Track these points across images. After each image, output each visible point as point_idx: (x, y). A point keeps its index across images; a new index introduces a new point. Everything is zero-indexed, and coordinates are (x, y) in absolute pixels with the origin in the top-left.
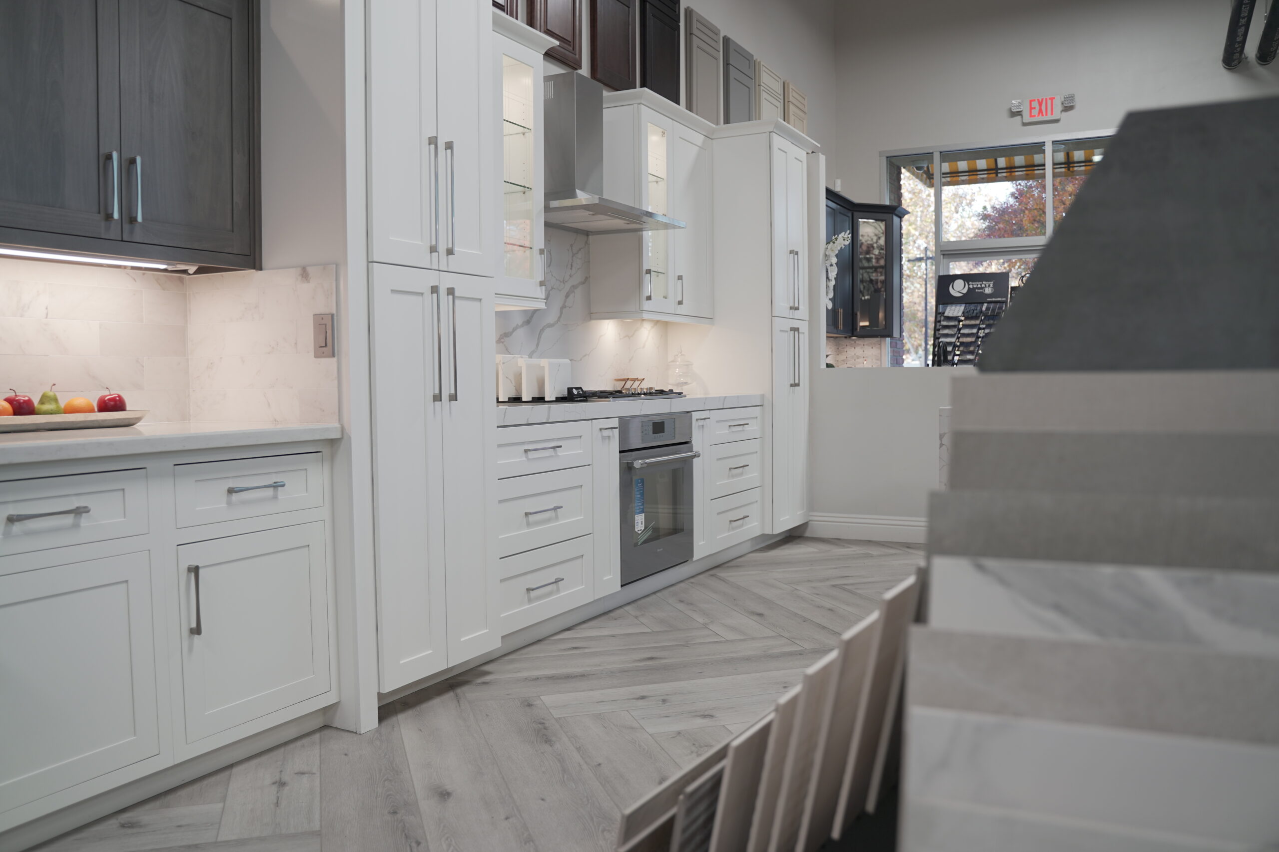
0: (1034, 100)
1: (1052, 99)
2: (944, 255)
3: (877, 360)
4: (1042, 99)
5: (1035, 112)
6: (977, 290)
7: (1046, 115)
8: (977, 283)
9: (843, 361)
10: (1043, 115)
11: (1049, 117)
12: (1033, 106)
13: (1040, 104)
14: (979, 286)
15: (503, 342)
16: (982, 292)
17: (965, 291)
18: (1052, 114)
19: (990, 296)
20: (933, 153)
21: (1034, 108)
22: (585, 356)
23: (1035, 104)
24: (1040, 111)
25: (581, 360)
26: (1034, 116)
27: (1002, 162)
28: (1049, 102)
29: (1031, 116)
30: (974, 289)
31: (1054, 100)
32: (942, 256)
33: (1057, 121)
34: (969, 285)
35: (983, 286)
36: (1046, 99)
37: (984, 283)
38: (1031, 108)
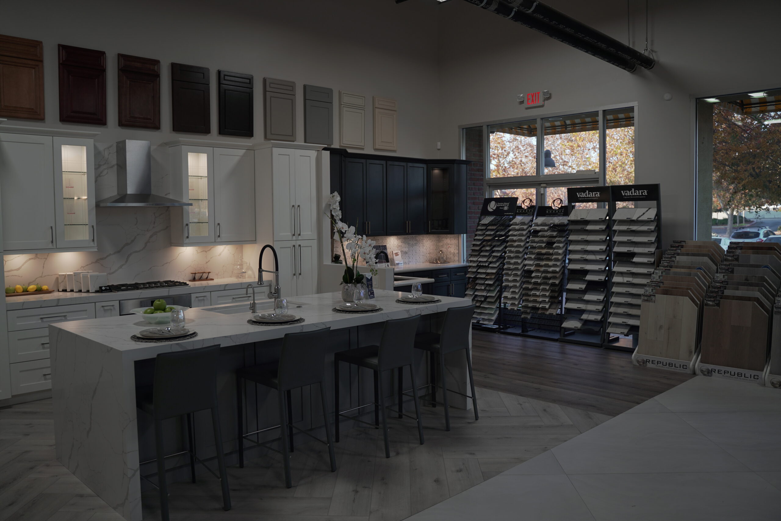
0: (529, 94)
1: (538, 93)
2: (489, 186)
3: (457, 246)
4: (534, 94)
5: (530, 101)
6: (500, 208)
7: (536, 103)
8: (501, 203)
9: (442, 246)
10: (534, 103)
12: (529, 98)
13: (533, 97)
14: (502, 205)
15: (99, 263)
16: (502, 209)
17: (494, 208)
18: (538, 102)
19: (506, 211)
20: (482, 126)
21: (530, 99)
22: (167, 263)
23: (530, 97)
24: (533, 101)
25: (163, 265)
26: (530, 104)
28: (537, 95)
29: (528, 104)
30: (499, 207)
31: (539, 94)
33: (542, 106)
34: (497, 204)
35: (504, 205)
36: (536, 93)
37: (505, 203)
38: (528, 99)
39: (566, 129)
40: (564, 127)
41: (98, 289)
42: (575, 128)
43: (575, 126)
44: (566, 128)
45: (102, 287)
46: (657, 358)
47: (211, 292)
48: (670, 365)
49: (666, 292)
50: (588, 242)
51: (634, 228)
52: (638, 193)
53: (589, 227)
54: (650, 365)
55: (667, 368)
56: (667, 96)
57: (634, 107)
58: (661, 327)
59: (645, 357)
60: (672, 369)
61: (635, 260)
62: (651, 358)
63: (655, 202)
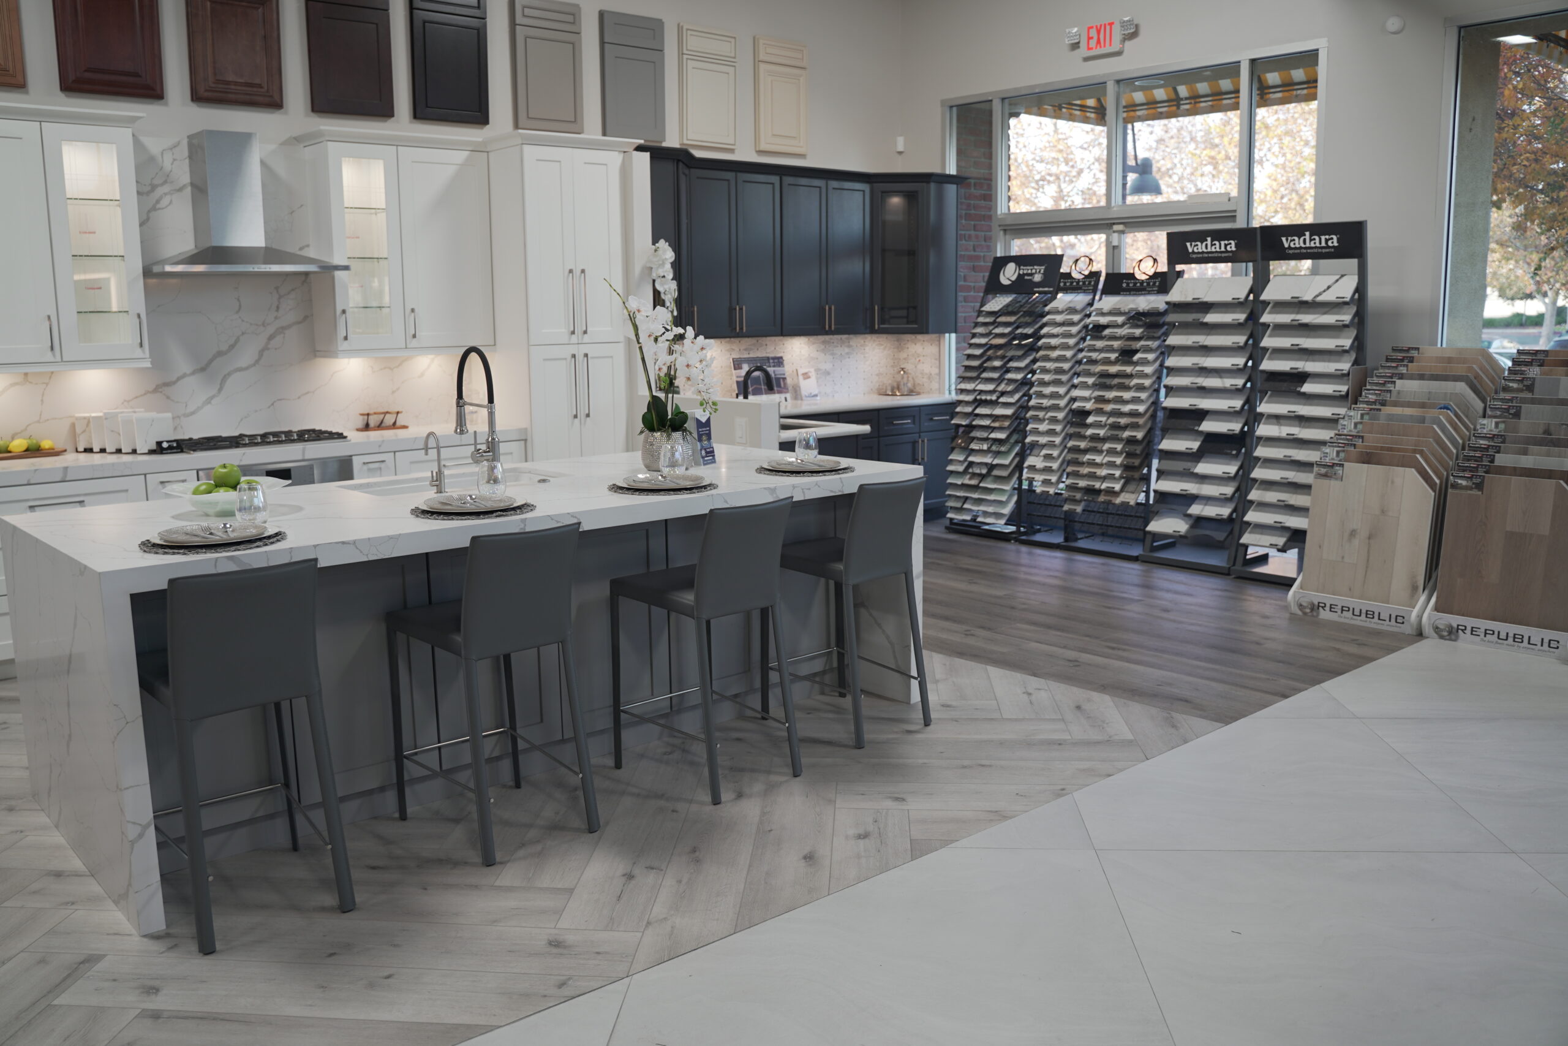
0: (1092, 27)
1: (1111, 24)
2: (1005, 231)
3: (936, 359)
4: (1101, 25)
5: (1093, 43)
6: (1026, 277)
7: (1105, 46)
8: (1028, 268)
9: (905, 359)
10: (1101, 47)
11: (1108, 49)
12: (1091, 36)
13: (1099, 32)
14: (1030, 271)
15: (161, 392)
16: (1030, 280)
17: (1014, 278)
18: (1110, 45)
19: (1039, 284)
20: (991, 101)
21: (1092, 38)
22: (308, 393)
23: (1093, 33)
24: (1099, 42)
25: (299, 398)
26: (1092, 49)
27: (1183, 91)
28: (1108, 28)
29: (1089, 49)
30: (1024, 275)
31: (1113, 26)
32: (1002, 233)
33: (1119, 53)
34: (1020, 269)
35: (1034, 271)
36: (1105, 25)
37: (1036, 267)
38: (1090, 38)
39: (1178, 108)
40: (1175, 103)
41: (154, 447)
42: (1198, 105)
43: (1198, 100)
44: (1178, 106)
45: (162, 442)
46: (1340, 600)
47: (395, 452)
48: (1370, 614)
49: (1368, 458)
50: (1206, 350)
51: (1306, 318)
52: (1319, 242)
53: (1211, 318)
54: (1325, 615)
55: (1361, 621)
56: (1393, 24)
57: (1317, 50)
58: (1353, 533)
59: (1316, 597)
60: (1373, 624)
61: (1308, 388)
62: (1328, 598)
63: (1354, 263)
